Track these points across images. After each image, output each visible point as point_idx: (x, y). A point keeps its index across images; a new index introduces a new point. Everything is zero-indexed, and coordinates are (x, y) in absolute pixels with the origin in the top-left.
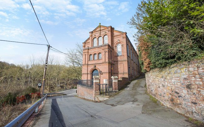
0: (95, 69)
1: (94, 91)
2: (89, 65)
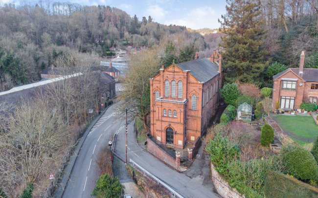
0: (170, 128)
2: (163, 121)
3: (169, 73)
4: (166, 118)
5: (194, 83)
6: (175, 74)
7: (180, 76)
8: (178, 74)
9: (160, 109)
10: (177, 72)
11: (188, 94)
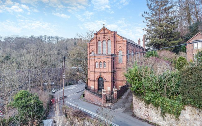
0: (101, 77)
1: (103, 100)
2: (96, 72)
3: (101, 35)
4: (98, 69)
5: (120, 41)
6: (105, 35)
7: (109, 36)
8: (107, 34)
9: (93, 62)
10: (107, 33)
11: (116, 50)
